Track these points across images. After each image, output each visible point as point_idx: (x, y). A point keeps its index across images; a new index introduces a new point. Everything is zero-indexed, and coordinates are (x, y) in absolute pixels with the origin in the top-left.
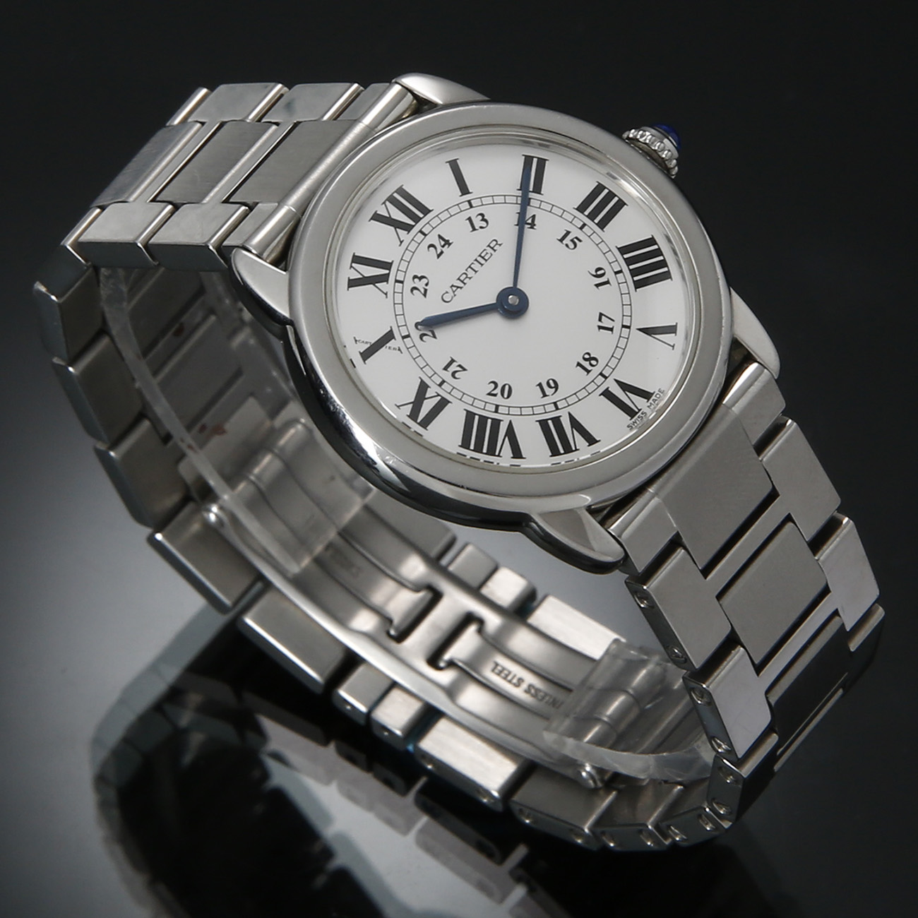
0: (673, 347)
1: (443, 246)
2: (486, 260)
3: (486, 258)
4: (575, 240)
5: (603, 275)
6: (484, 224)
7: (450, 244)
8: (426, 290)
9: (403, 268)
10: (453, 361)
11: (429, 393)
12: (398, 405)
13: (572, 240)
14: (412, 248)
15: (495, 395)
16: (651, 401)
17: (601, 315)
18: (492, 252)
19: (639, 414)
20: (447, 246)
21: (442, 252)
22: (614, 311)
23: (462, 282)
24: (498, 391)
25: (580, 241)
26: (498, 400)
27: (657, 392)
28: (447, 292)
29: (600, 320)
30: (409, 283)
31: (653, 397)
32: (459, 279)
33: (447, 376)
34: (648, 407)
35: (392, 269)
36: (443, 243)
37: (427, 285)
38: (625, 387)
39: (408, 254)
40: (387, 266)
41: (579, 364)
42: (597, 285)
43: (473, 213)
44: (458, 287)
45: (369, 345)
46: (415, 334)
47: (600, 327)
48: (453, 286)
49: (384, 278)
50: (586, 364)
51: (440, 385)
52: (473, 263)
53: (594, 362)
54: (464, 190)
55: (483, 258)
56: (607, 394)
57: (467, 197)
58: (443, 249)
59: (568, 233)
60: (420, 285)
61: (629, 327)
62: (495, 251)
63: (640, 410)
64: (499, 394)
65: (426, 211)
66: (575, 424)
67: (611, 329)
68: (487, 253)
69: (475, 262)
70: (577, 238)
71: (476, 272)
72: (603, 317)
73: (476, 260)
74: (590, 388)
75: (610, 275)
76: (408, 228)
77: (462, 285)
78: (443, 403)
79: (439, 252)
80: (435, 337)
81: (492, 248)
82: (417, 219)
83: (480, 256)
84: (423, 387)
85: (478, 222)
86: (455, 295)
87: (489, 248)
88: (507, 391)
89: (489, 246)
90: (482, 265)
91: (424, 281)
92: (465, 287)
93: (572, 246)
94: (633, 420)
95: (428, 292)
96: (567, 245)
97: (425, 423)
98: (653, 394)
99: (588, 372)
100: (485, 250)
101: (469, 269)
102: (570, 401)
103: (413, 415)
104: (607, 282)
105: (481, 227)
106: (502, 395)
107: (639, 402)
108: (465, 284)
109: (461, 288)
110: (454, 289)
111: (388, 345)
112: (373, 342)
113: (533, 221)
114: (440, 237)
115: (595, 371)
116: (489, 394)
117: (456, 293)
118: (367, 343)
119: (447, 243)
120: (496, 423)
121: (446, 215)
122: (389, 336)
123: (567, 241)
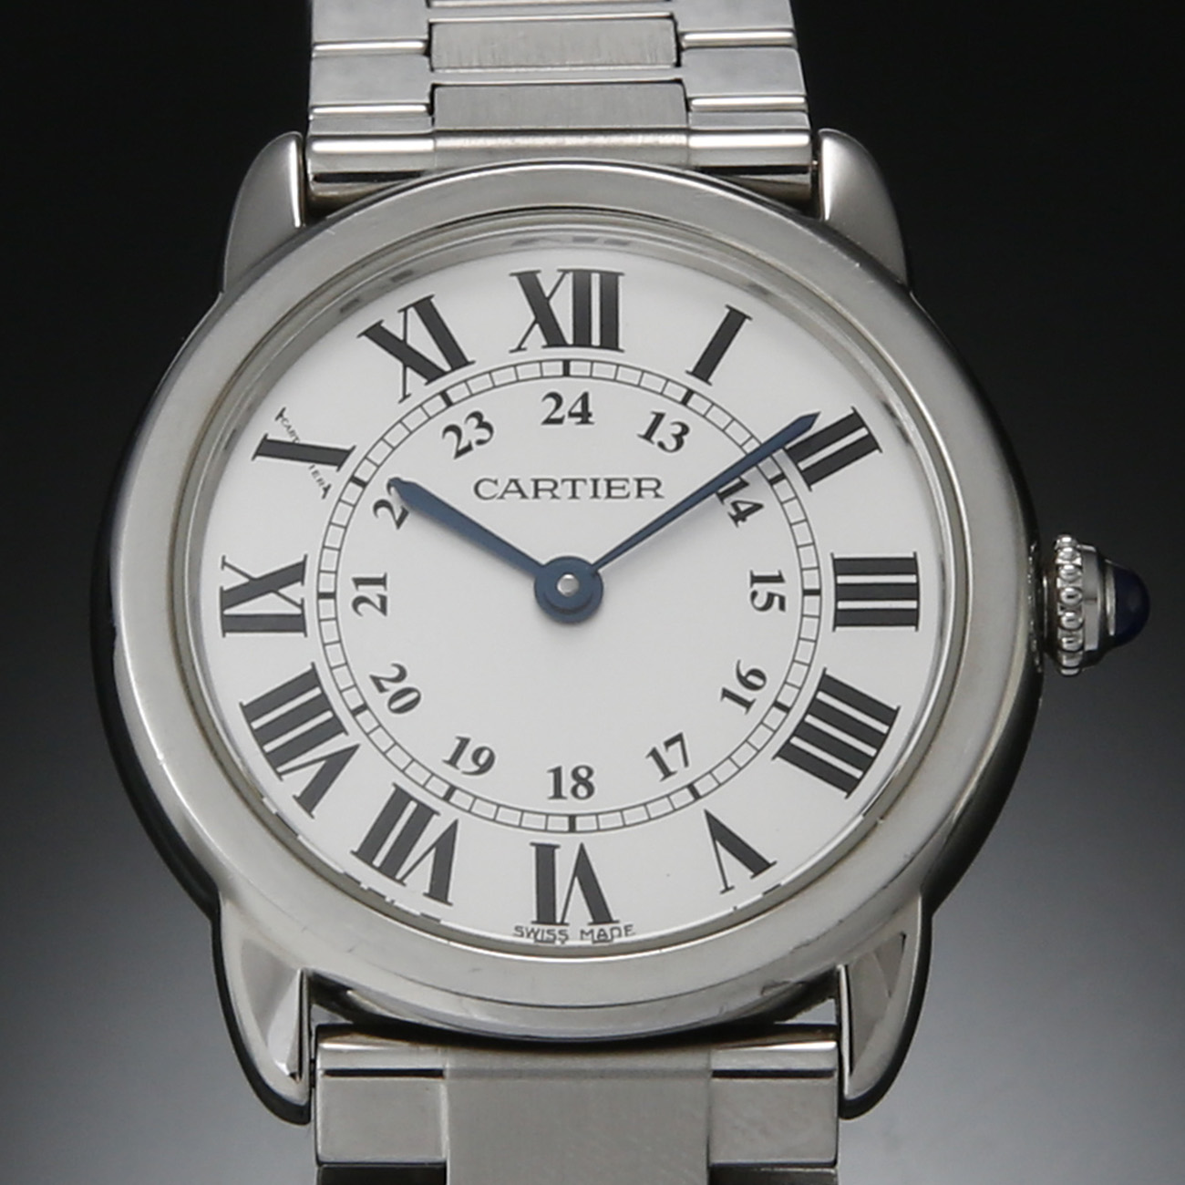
0: (727, 889)
1: (571, 415)
2: (609, 495)
3: (614, 493)
4: (776, 599)
5: (755, 687)
6: (672, 444)
7: (585, 421)
8: (469, 448)
9: (475, 385)
10: (381, 581)
11: (292, 591)
12: (227, 560)
13: (771, 596)
14: (524, 372)
15: (382, 689)
16: (596, 928)
17: (679, 738)
18: (635, 492)
19: (557, 929)
20: (579, 419)
21: (560, 421)
22: (704, 752)
23: (537, 490)
24: (394, 688)
25: (782, 607)
26: (379, 702)
27: (621, 925)
28: (496, 482)
29: (668, 744)
30: (456, 416)
31: (607, 927)
32: (536, 482)
33: (347, 593)
34: (582, 932)
35: (457, 372)
36: (578, 409)
37: (480, 442)
38: (584, 871)
39: (509, 375)
40: (457, 359)
41: (557, 772)
42: (726, 693)
43: (675, 413)
44: (520, 491)
45: (289, 439)
46: (378, 491)
47: (654, 753)
48: (515, 481)
49: (431, 373)
50: (568, 783)
51: (322, 596)
52: (584, 481)
53: (582, 791)
54: (705, 369)
55: (610, 488)
56: (545, 856)
57: (695, 384)
58: (567, 420)
59: (779, 579)
60: (471, 432)
61: (697, 796)
62: (639, 495)
63: (562, 923)
64: (388, 695)
65: (610, 341)
66: (445, 847)
67: (667, 773)
68: (623, 488)
69: (590, 484)
70: (782, 600)
71: (574, 496)
72: (678, 745)
73: (595, 481)
74: (529, 820)
75: (762, 699)
76: (554, 338)
77: (530, 493)
78: (294, 623)
79: (557, 415)
80: (399, 523)
81: (640, 489)
82: (582, 339)
83: (609, 481)
84: (295, 573)
85: (665, 433)
86: (502, 497)
87: (636, 483)
88: (406, 701)
89: (639, 481)
90: (595, 495)
91: (484, 434)
92: (531, 501)
93: (761, 601)
94: (536, 927)
95: (469, 454)
96: (754, 595)
97: (232, 625)
98: (610, 921)
99: (558, 794)
100: (627, 480)
101: (569, 484)
102: (479, 807)
103: (230, 597)
104: (747, 705)
105: (661, 445)
106: (392, 700)
107: (577, 912)
108: (536, 496)
109: (524, 496)
110: (513, 487)
111: (318, 467)
112: (303, 441)
113: (749, 512)
114: (585, 397)
115: (569, 805)
116: (376, 680)
117: (506, 496)
118: (292, 433)
119: (585, 417)
120: (335, 727)
121: (634, 377)
122: (336, 457)
123: (763, 589)
